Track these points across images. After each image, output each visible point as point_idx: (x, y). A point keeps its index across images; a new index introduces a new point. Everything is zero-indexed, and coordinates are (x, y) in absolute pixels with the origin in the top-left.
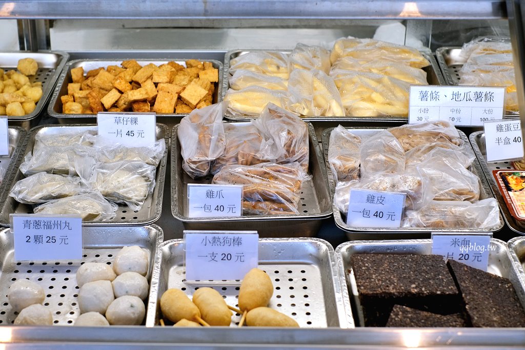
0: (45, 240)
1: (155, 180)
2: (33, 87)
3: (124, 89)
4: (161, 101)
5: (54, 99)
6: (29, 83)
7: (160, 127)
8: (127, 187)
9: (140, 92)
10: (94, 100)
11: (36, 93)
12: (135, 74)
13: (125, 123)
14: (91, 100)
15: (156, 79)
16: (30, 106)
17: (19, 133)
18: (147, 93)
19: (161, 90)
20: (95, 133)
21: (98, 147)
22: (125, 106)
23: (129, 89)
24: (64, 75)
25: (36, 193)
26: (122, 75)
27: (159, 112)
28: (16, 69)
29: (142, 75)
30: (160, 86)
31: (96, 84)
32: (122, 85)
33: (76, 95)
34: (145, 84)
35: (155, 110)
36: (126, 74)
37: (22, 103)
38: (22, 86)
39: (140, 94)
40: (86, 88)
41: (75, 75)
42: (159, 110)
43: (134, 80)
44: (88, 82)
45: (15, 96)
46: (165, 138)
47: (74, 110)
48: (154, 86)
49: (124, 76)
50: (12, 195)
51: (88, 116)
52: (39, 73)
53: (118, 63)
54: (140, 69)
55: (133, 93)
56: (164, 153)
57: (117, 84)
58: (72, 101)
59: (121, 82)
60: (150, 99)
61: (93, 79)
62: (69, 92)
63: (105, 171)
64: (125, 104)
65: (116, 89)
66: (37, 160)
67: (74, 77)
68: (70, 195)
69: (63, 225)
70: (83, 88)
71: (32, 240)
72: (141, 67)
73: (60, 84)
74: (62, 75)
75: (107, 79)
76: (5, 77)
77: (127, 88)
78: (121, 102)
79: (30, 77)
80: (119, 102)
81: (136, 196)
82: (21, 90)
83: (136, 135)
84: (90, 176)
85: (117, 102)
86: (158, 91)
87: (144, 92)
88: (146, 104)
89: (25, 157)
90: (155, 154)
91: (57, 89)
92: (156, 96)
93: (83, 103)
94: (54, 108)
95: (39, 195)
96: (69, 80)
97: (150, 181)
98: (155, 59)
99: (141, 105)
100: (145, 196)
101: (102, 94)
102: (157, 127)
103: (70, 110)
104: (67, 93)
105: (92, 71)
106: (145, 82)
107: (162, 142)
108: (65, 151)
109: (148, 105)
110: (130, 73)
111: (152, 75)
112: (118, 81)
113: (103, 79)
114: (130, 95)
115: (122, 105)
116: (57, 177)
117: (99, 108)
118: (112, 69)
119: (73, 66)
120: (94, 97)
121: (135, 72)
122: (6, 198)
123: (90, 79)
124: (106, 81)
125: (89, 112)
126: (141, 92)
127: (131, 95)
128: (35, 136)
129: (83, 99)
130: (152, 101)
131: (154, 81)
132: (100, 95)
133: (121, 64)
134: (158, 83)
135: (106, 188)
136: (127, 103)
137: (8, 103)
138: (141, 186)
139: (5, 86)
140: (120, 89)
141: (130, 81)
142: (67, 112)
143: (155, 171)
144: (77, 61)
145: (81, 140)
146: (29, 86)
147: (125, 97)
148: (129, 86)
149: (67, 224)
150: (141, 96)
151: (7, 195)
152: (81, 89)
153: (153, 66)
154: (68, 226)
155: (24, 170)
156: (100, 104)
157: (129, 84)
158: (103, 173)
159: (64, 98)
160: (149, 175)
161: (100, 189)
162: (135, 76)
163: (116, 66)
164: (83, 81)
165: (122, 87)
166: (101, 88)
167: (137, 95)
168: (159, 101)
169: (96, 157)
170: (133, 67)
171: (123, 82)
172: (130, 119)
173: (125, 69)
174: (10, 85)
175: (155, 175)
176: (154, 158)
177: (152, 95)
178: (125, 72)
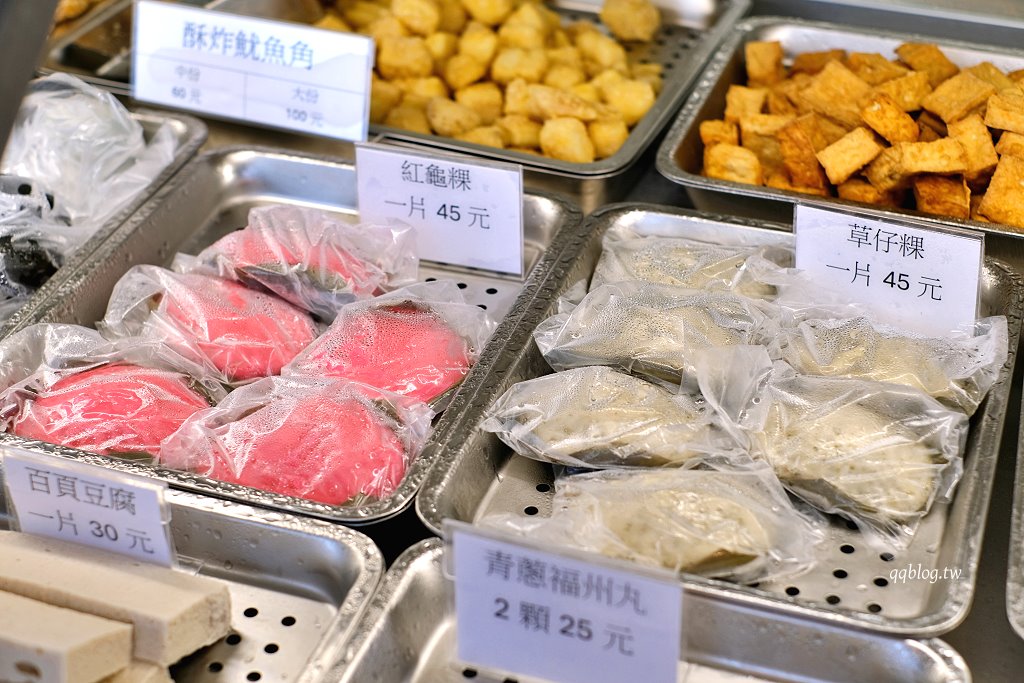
0: (556, 624)
1: (961, 459)
2: (632, 77)
3: (892, 134)
4: (1008, 188)
5: (681, 126)
6: (622, 66)
7: (998, 271)
8: (865, 470)
9: (942, 149)
10: (796, 151)
11: (636, 97)
12: (934, 89)
13: (883, 246)
14: (789, 151)
15: (997, 118)
16: (611, 135)
17: (561, 213)
18: (963, 157)
19: (1011, 155)
20: (786, 259)
21: (788, 307)
22: (890, 184)
23: (909, 135)
24: (724, 57)
25: (568, 432)
26: (891, 88)
27: (999, 218)
28: (595, 18)
29: (954, 96)
30: (1007, 140)
31: (809, 101)
32: (891, 121)
33: (747, 126)
34: (962, 126)
35: (985, 212)
36: (905, 87)
37: (587, 123)
38: (601, 69)
39: (942, 157)
40: (781, 106)
41: (758, 61)
42: (999, 212)
43: (927, 107)
44: (790, 88)
45: (567, 101)
46: (1009, 316)
47: (733, 170)
48: (988, 138)
49: (899, 93)
50: (489, 424)
51: (773, 196)
52: (662, 37)
53: (885, 46)
54: (950, 77)
55: (920, 151)
56: (1002, 371)
57: (872, 115)
58: (732, 143)
59: (884, 111)
60: (974, 176)
61: (803, 85)
62: (729, 112)
63: (797, 400)
64: (891, 177)
65: (868, 127)
66: (589, 317)
67: (754, 67)
68: (675, 460)
69: (618, 595)
70: (771, 107)
71: (514, 613)
72: (955, 71)
73: (708, 83)
74: (720, 56)
75: (847, 90)
76: (561, 36)
77: (903, 131)
78: (882, 171)
79: (629, 45)
80: (875, 169)
81: (893, 504)
82: (597, 82)
83: (916, 288)
84: (749, 405)
85: (867, 167)
86: (999, 156)
87: (954, 153)
88: (958, 189)
89: (560, 300)
90: (969, 370)
91: (696, 95)
92: (994, 168)
93: (767, 152)
94: (678, 155)
95: (574, 442)
96: (738, 74)
97: (946, 461)
98: (1000, 49)
99: (944, 188)
100: (923, 508)
101: (825, 136)
102: (986, 271)
103: (725, 168)
104: (721, 117)
105: (809, 55)
106: (960, 119)
107: (999, 327)
108: (683, 304)
109: (965, 193)
110: (916, 85)
111: (984, 103)
112: (876, 107)
113: (833, 87)
114: (907, 155)
115: (883, 180)
116: (642, 389)
117: (811, 177)
118: (864, 63)
119: (755, 36)
120: (796, 144)
121: (933, 85)
122: (468, 434)
123: (800, 79)
124: (842, 97)
125: (779, 182)
126: (946, 152)
127: (914, 156)
128: (603, 233)
129: (766, 139)
130: (980, 183)
131: (989, 122)
132: (819, 137)
133: (896, 51)
134: (1001, 131)
135: (793, 459)
136: (897, 177)
137: (549, 118)
138: (912, 475)
139: (552, 64)
140: (881, 130)
141: (915, 107)
142: (712, 171)
143: (965, 430)
144: (767, 20)
145: (738, 275)
146: (621, 73)
147: (892, 159)
148: (907, 126)
149: (632, 596)
150: (944, 162)
151: (474, 424)
152: (765, 109)
153: (993, 72)
154: (636, 602)
155: (547, 342)
156: (814, 167)
157: (909, 119)
158: (790, 407)
159: (709, 129)
160: (944, 443)
161: (775, 456)
162: (930, 97)
163: (878, 56)
164: (778, 81)
165: (886, 127)
166: (824, 116)
167: (931, 157)
168: (1002, 185)
169: (776, 344)
170: (930, 65)
171: (891, 113)
172: (897, 239)
173: (902, 70)
174: (565, 64)
175: (964, 440)
176: (966, 384)
177: (979, 164)
178: (902, 80)
